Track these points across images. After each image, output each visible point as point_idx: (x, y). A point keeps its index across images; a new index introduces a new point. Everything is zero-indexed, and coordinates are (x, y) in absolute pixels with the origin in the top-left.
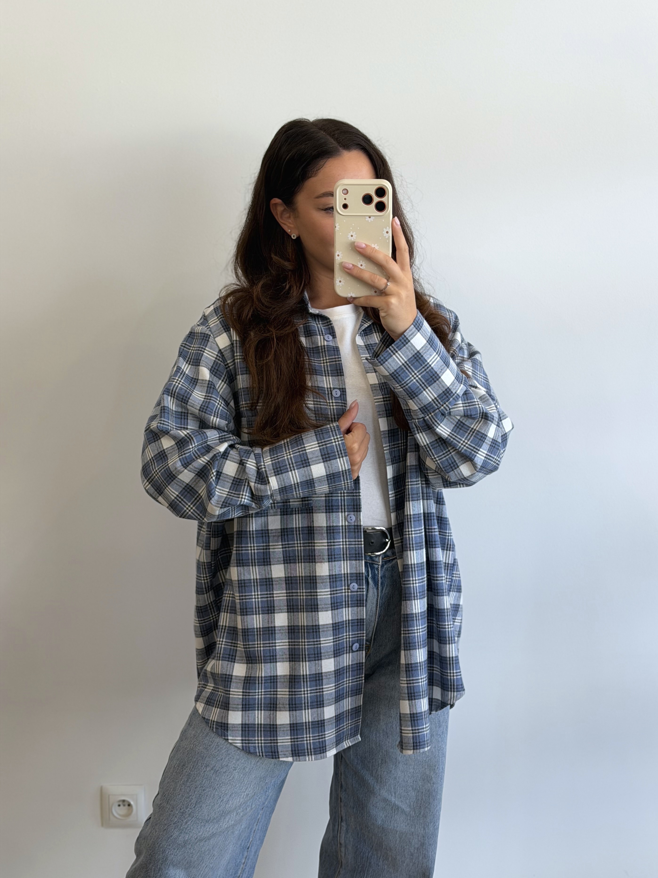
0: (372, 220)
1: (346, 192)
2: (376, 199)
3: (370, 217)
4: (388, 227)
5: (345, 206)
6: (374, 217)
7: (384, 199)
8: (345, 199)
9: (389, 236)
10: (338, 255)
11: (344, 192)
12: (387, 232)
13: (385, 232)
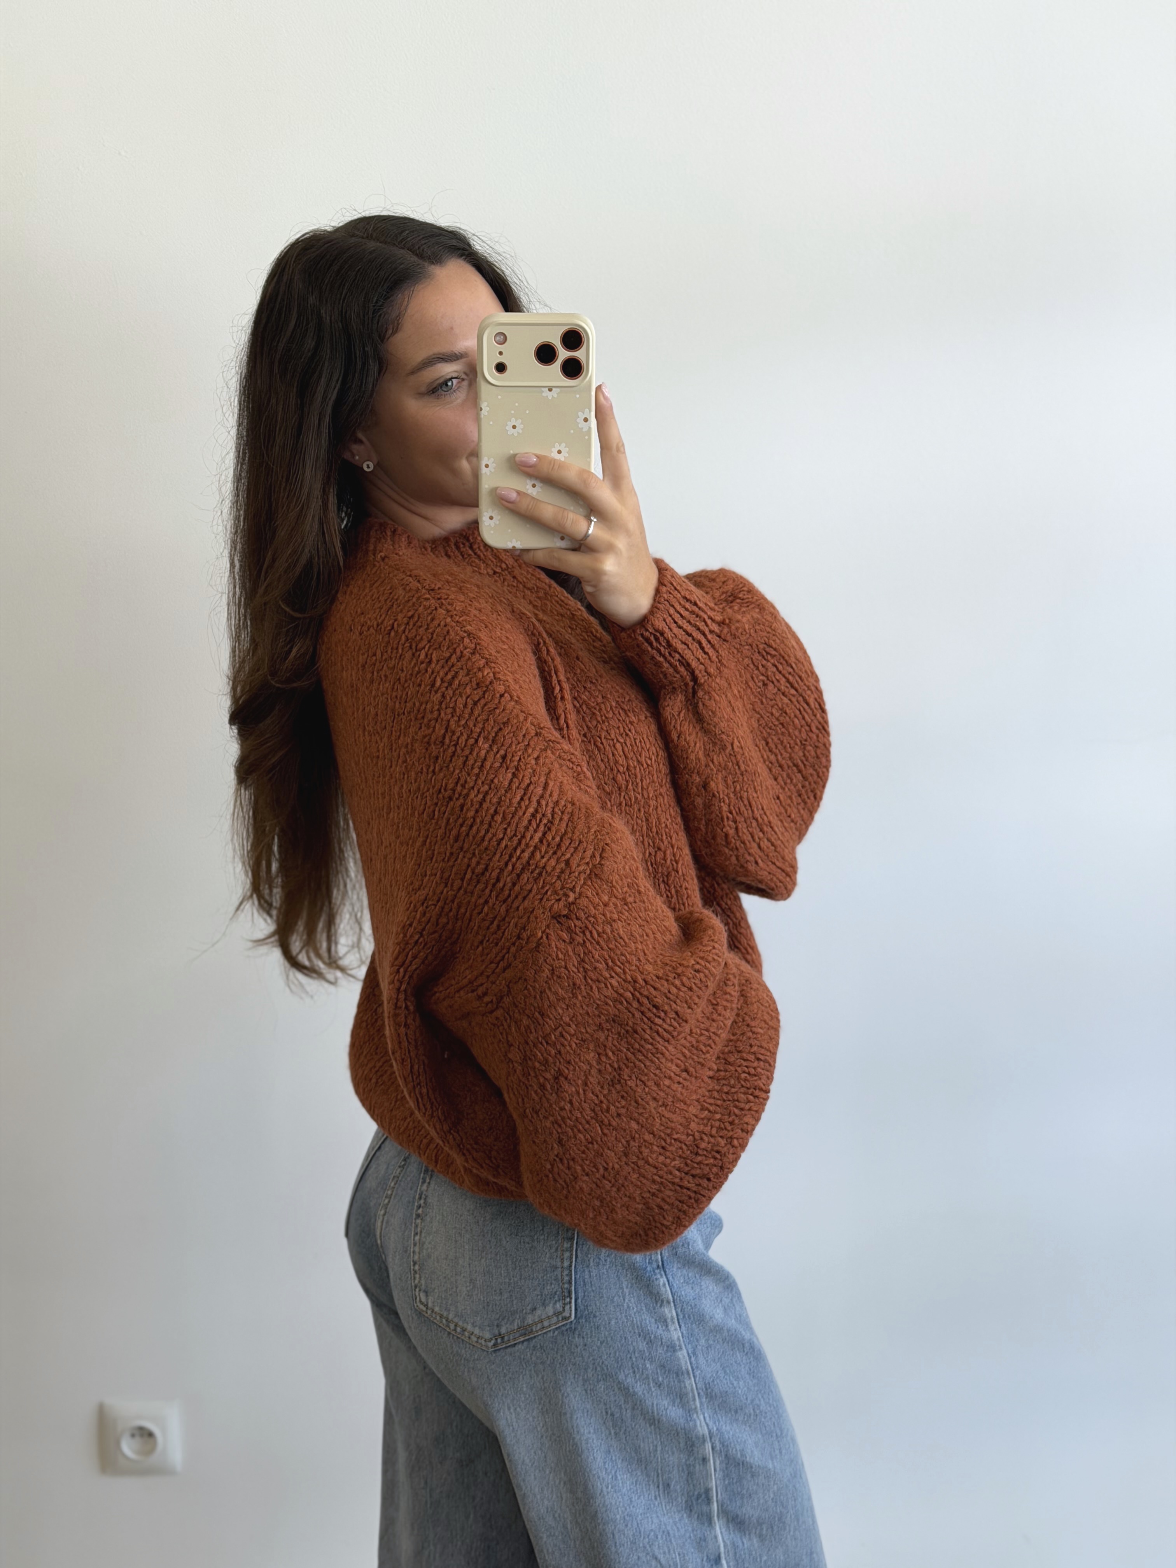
0: (556, 396)
1: (502, 338)
2: (563, 354)
3: (550, 390)
4: (587, 410)
5: (501, 368)
6: (558, 390)
7: (579, 354)
8: (501, 353)
9: (590, 428)
10: (487, 466)
11: (498, 338)
12: (586, 420)
13: (580, 420)
